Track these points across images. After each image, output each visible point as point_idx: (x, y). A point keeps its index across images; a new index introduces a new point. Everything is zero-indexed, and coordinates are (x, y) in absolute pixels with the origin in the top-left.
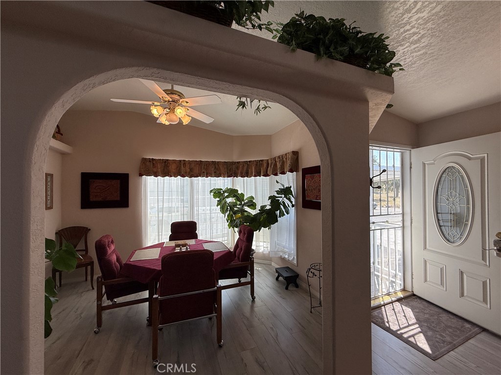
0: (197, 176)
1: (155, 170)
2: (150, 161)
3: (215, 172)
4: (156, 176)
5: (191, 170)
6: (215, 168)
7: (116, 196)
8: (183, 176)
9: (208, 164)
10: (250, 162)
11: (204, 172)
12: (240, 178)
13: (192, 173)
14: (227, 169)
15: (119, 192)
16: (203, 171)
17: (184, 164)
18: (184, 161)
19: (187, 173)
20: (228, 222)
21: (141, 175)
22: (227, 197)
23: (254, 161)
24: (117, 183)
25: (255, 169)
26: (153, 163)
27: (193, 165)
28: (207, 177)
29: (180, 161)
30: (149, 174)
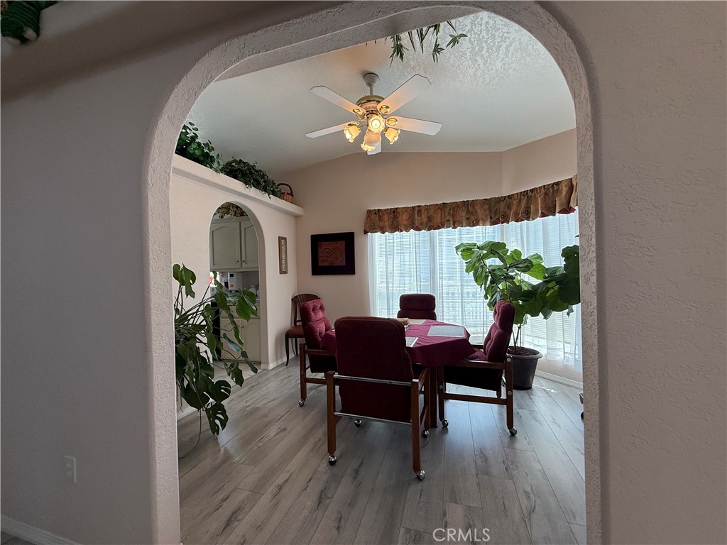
0: (439, 228)
1: (381, 224)
2: (375, 214)
3: (468, 219)
4: (383, 233)
5: (430, 219)
6: (468, 211)
7: (341, 261)
8: (418, 229)
9: (456, 207)
10: (532, 191)
11: (448, 221)
12: (512, 223)
13: (431, 224)
14: (490, 210)
15: (344, 256)
16: (447, 218)
17: (419, 211)
18: (419, 206)
19: (424, 225)
20: (486, 298)
21: (366, 232)
22: (486, 256)
23: (540, 188)
24: (342, 245)
25: (544, 201)
26: (379, 216)
27: (432, 211)
28: (455, 228)
29: (413, 208)
30: (374, 231)
